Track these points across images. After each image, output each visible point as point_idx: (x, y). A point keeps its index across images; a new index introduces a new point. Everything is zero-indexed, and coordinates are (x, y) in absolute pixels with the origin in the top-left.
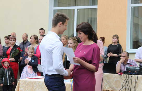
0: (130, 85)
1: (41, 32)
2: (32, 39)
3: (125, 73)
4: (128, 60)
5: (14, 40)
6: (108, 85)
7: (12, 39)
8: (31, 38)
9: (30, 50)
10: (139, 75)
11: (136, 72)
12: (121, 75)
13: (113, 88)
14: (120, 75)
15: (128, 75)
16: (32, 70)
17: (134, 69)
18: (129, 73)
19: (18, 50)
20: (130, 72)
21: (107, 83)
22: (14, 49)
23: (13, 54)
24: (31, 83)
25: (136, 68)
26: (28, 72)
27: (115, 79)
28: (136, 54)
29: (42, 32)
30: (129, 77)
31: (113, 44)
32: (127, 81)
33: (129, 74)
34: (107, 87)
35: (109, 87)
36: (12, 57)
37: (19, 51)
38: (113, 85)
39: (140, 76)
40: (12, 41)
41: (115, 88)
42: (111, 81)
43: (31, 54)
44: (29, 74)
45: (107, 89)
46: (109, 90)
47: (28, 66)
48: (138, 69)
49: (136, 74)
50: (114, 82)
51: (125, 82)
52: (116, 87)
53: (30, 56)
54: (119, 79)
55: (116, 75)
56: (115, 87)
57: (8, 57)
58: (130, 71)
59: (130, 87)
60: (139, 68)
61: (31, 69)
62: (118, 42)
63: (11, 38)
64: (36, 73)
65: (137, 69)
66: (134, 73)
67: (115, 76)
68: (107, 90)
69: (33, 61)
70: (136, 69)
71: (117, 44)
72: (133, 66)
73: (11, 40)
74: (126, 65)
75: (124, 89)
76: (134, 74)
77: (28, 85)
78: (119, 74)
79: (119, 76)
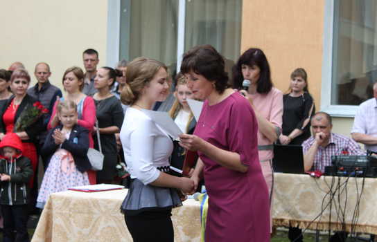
0: (342, 204)
1: (87, 60)
2: (70, 79)
3: (328, 171)
4: (330, 136)
5: (24, 83)
6: (281, 204)
7: (21, 80)
8: (67, 76)
9: (64, 110)
10: (366, 179)
11: (357, 168)
12: (319, 177)
13: (293, 214)
14: (314, 177)
15: (336, 178)
16: (73, 165)
17: (353, 160)
18: (341, 173)
19: (35, 108)
20: (342, 171)
21: (280, 199)
22: (26, 108)
23: (22, 120)
24: (85, 204)
25: (357, 157)
26: (61, 171)
27: (302, 189)
28: (355, 120)
29: (92, 60)
30: (339, 183)
31: (292, 95)
32: (334, 195)
33: (339, 175)
34: (277, 212)
35: (283, 210)
36: (20, 130)
37: (40, 111)
38: (296, 204)
39: (369, 180)
40: (21, 84)
41: (300, 213)
42: (288, 194)
43: (70, 122)
44: (65, 176)
45: (278, 214)
46: (283, 217)
47: (61, 153)
48: (365, 161)
49: (360, 176)
50: (298, 197)
51: (329, 196)
52: (304, 211)
53: (69, 128)
54: (310, 189)
55: (305, 177)
56: (300, 209)
57: (7, 129)
58: (342, 168)
59: (343, 210)
60: (368, 158)
61: (71, 162)
62: (306, 89)
63: (18, 77)
64: (86, 173)
65: (361, 161)
66: (353, 173)
67: (300, 179)
68: (279, 217)
69: (75, 140)
70: (359, 161)
71: (302, 94)
72: (350, 154)
73: (18, 82)
74: (326, 148)
75: (327, 214)
76: (354, 176)
77: (77, 210)
78: (313, 174)
79: (312, 181)
